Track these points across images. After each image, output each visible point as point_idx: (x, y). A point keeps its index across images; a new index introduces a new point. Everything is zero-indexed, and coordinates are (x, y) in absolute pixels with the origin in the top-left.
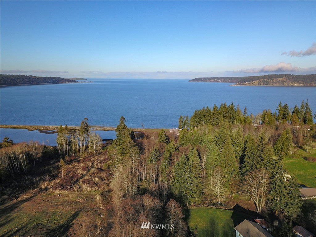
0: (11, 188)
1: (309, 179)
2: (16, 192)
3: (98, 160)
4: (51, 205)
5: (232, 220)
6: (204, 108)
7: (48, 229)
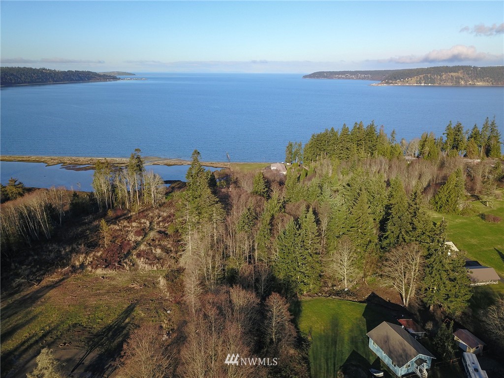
0: (28, 265)
1: (486, 251)
2: (37, 271)
3: (160, 217)
4: (92, 293)
5: (365, 319)
6: (327, 130)
7: (89, 333)
